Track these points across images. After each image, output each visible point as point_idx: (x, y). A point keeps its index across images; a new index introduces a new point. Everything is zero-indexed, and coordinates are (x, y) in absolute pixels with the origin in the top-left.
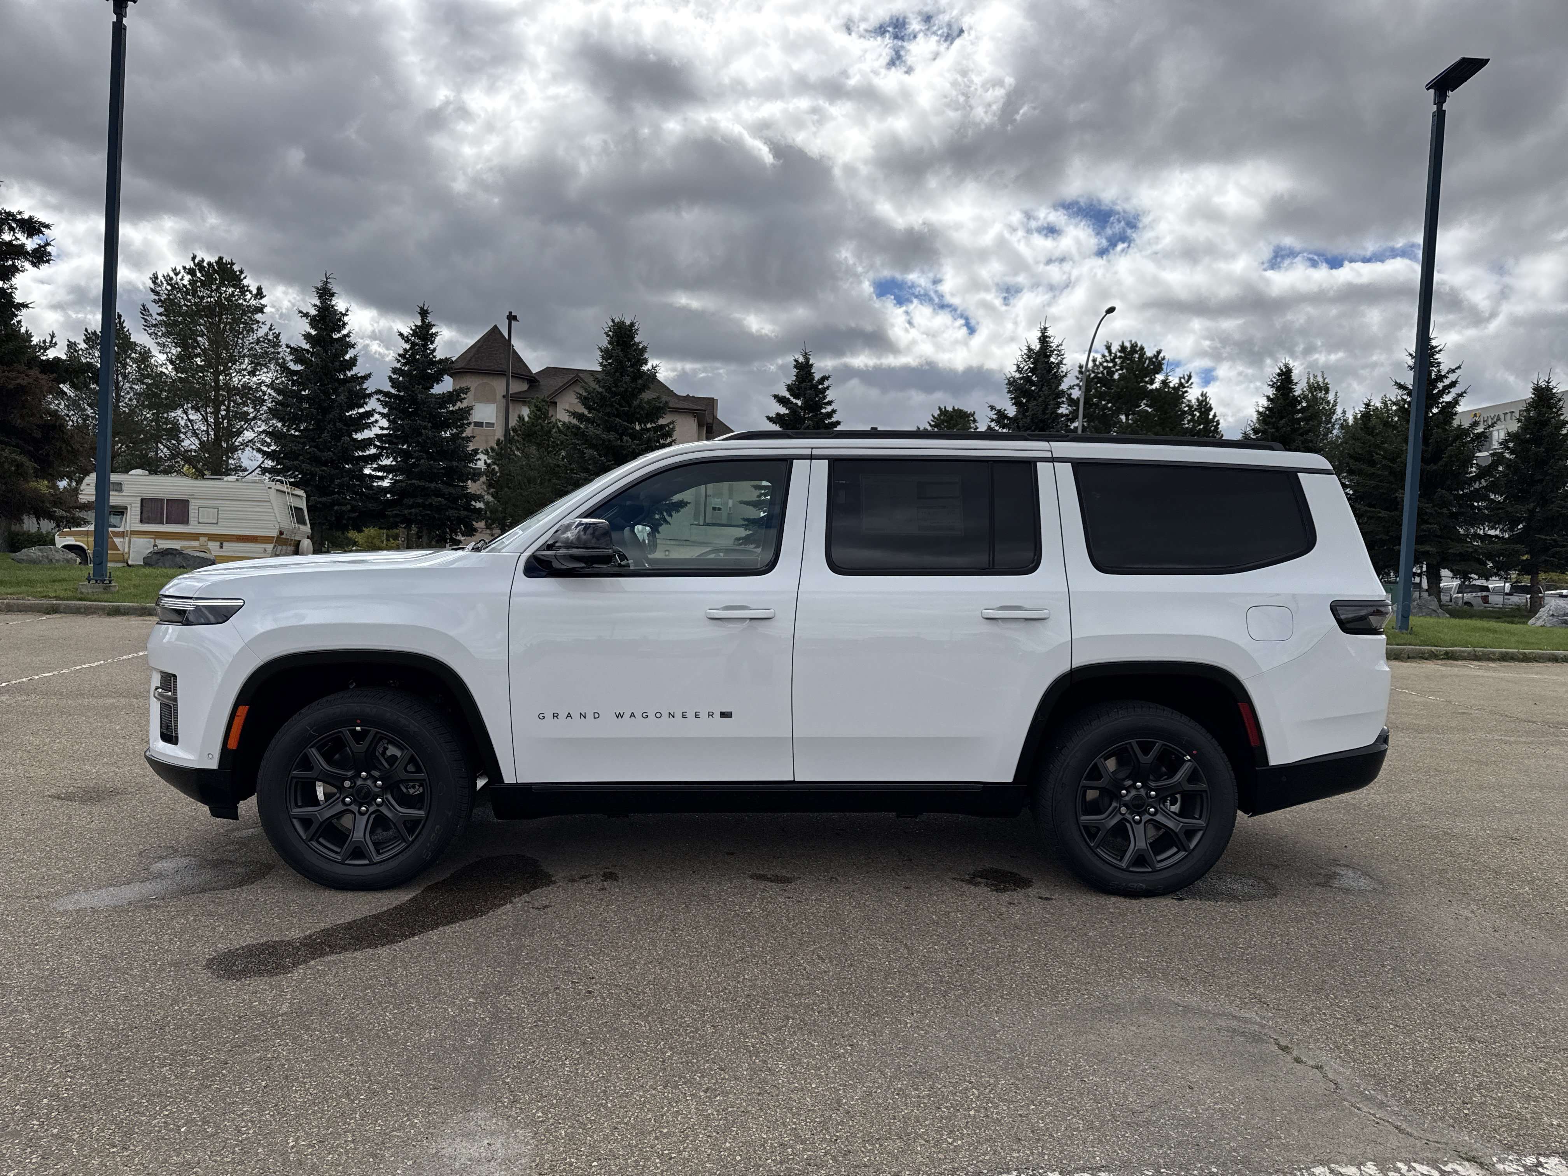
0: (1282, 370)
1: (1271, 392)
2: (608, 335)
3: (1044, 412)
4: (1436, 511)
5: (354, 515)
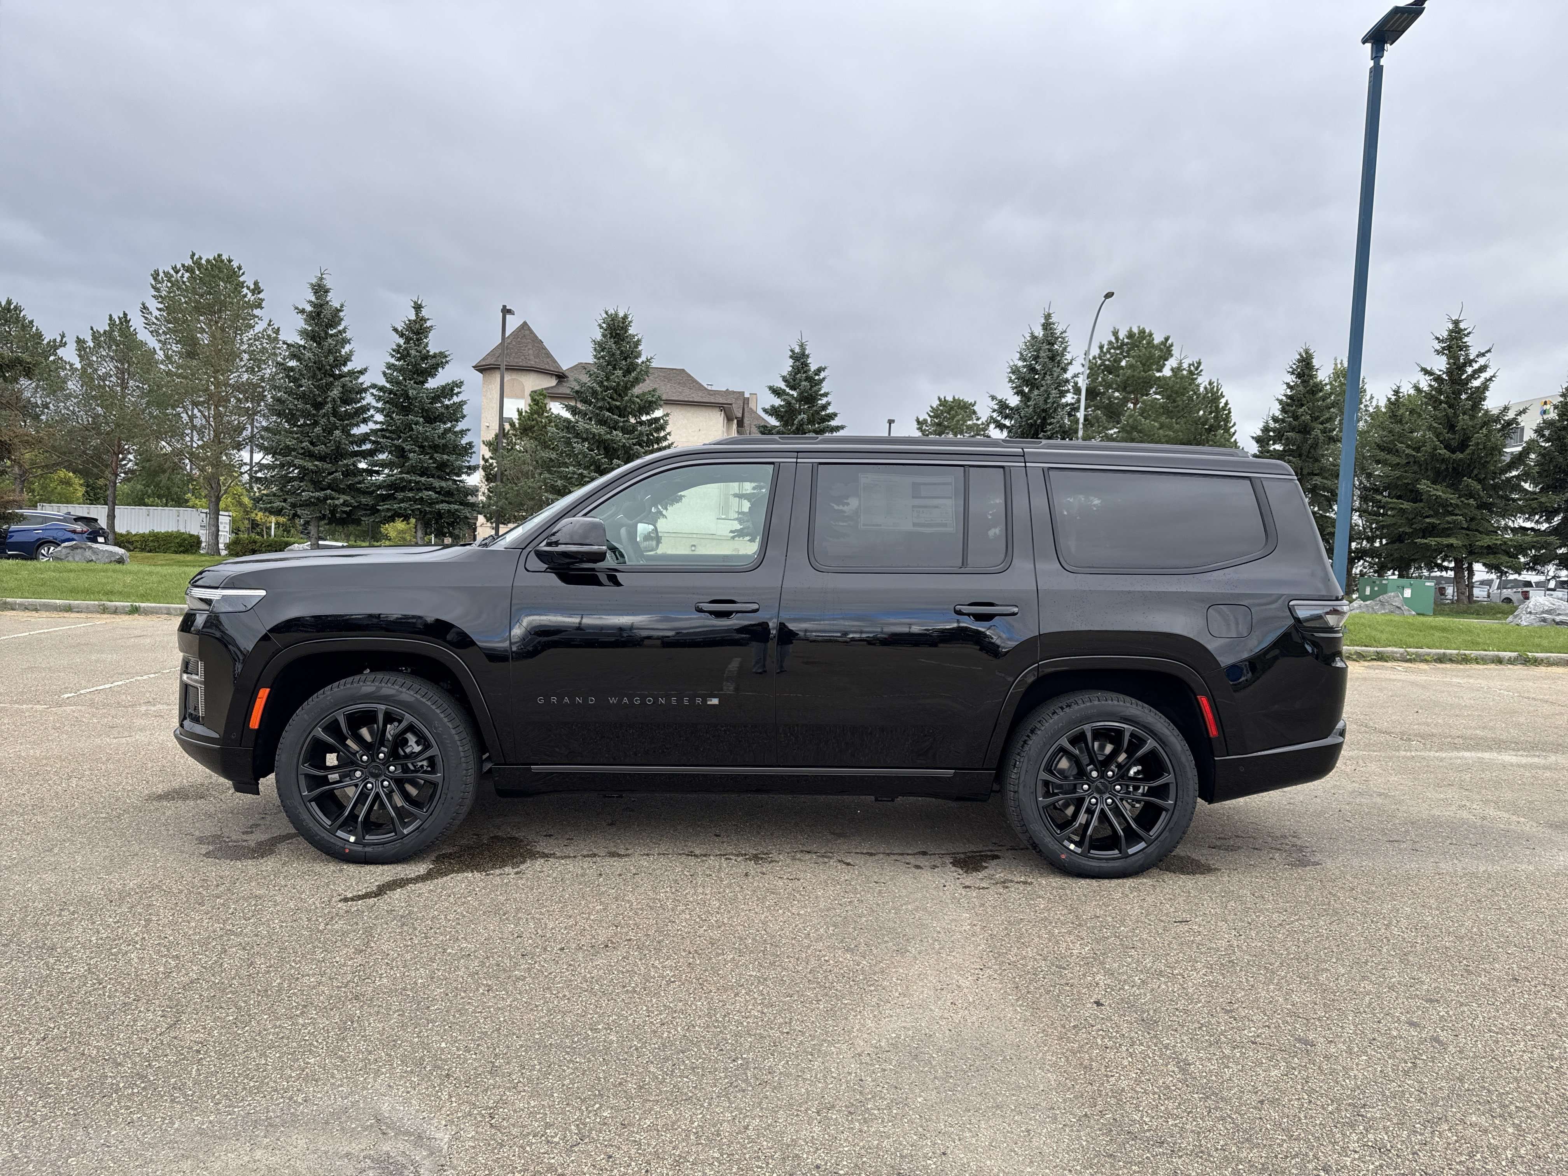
0: (1302, 356)
1: (1291, 379)
2: (601, 327)
3: (1045, 401)
4: (1462, 502)
5: (348, 509)
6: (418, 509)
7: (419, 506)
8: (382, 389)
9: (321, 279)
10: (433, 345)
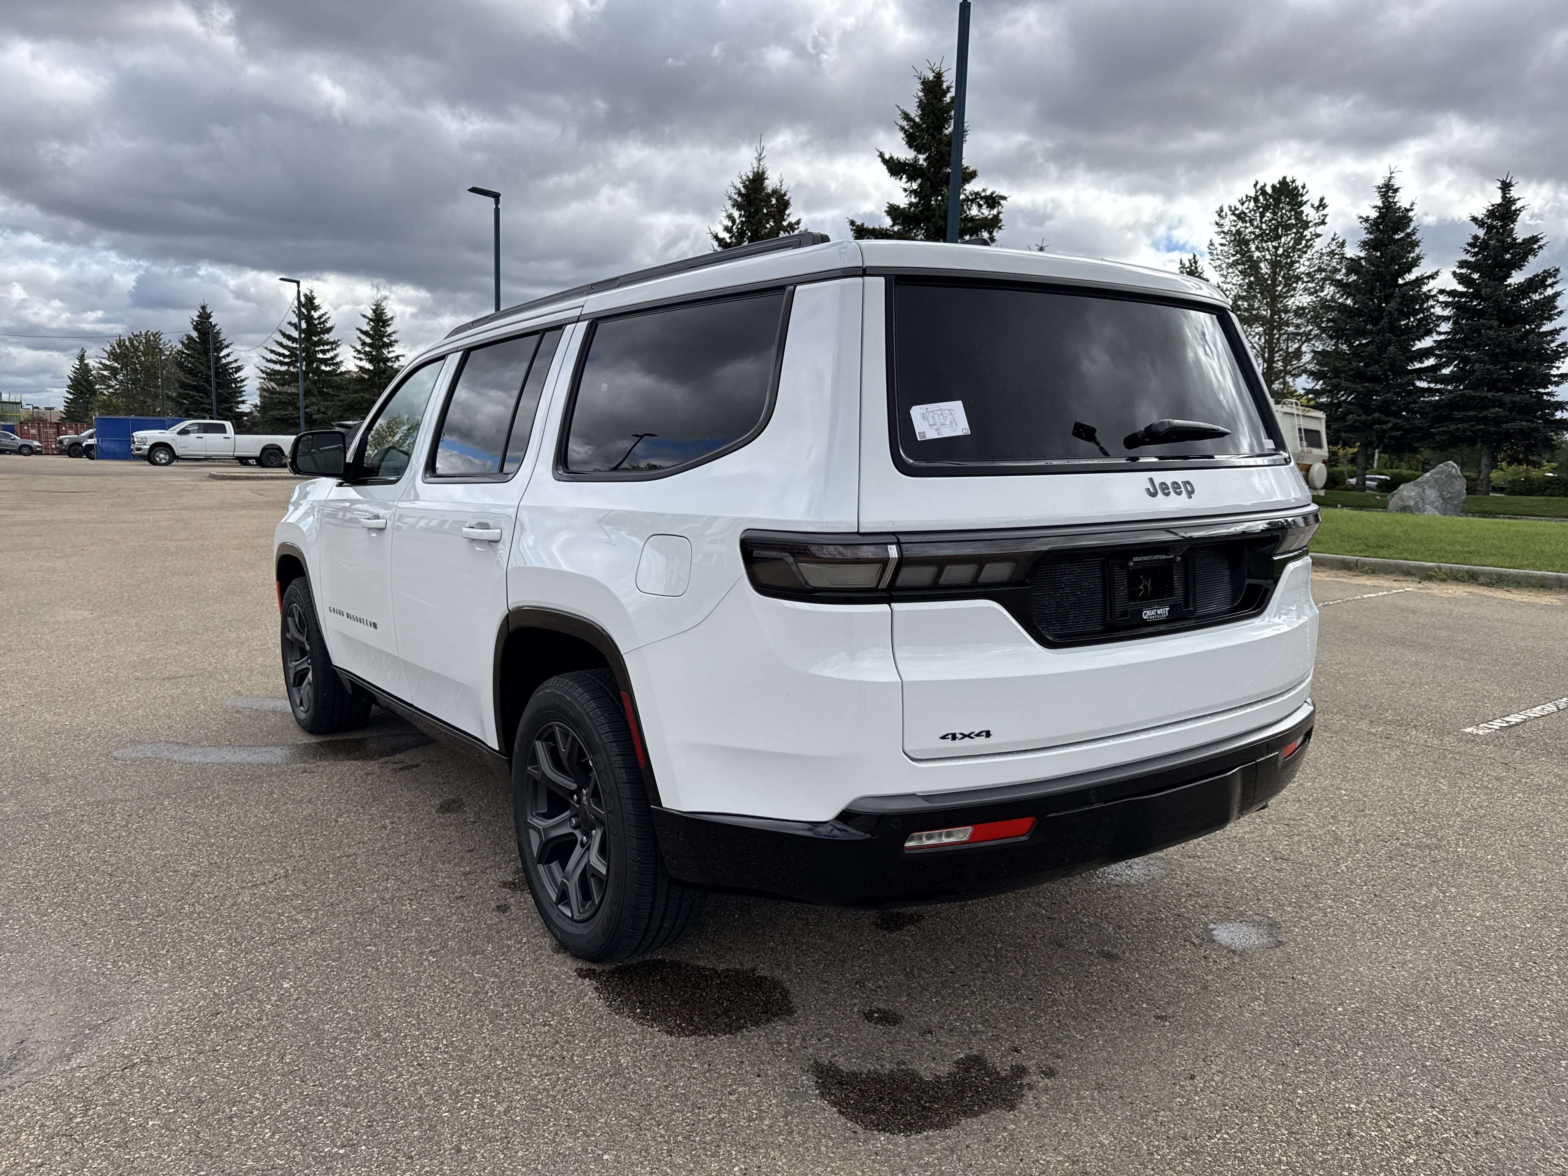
5: (1398, 433)
6: (1480, 430)
7: (1482, 427)
8: (1452, 293)
9: (1390, 178)
10: (1521, 231)
